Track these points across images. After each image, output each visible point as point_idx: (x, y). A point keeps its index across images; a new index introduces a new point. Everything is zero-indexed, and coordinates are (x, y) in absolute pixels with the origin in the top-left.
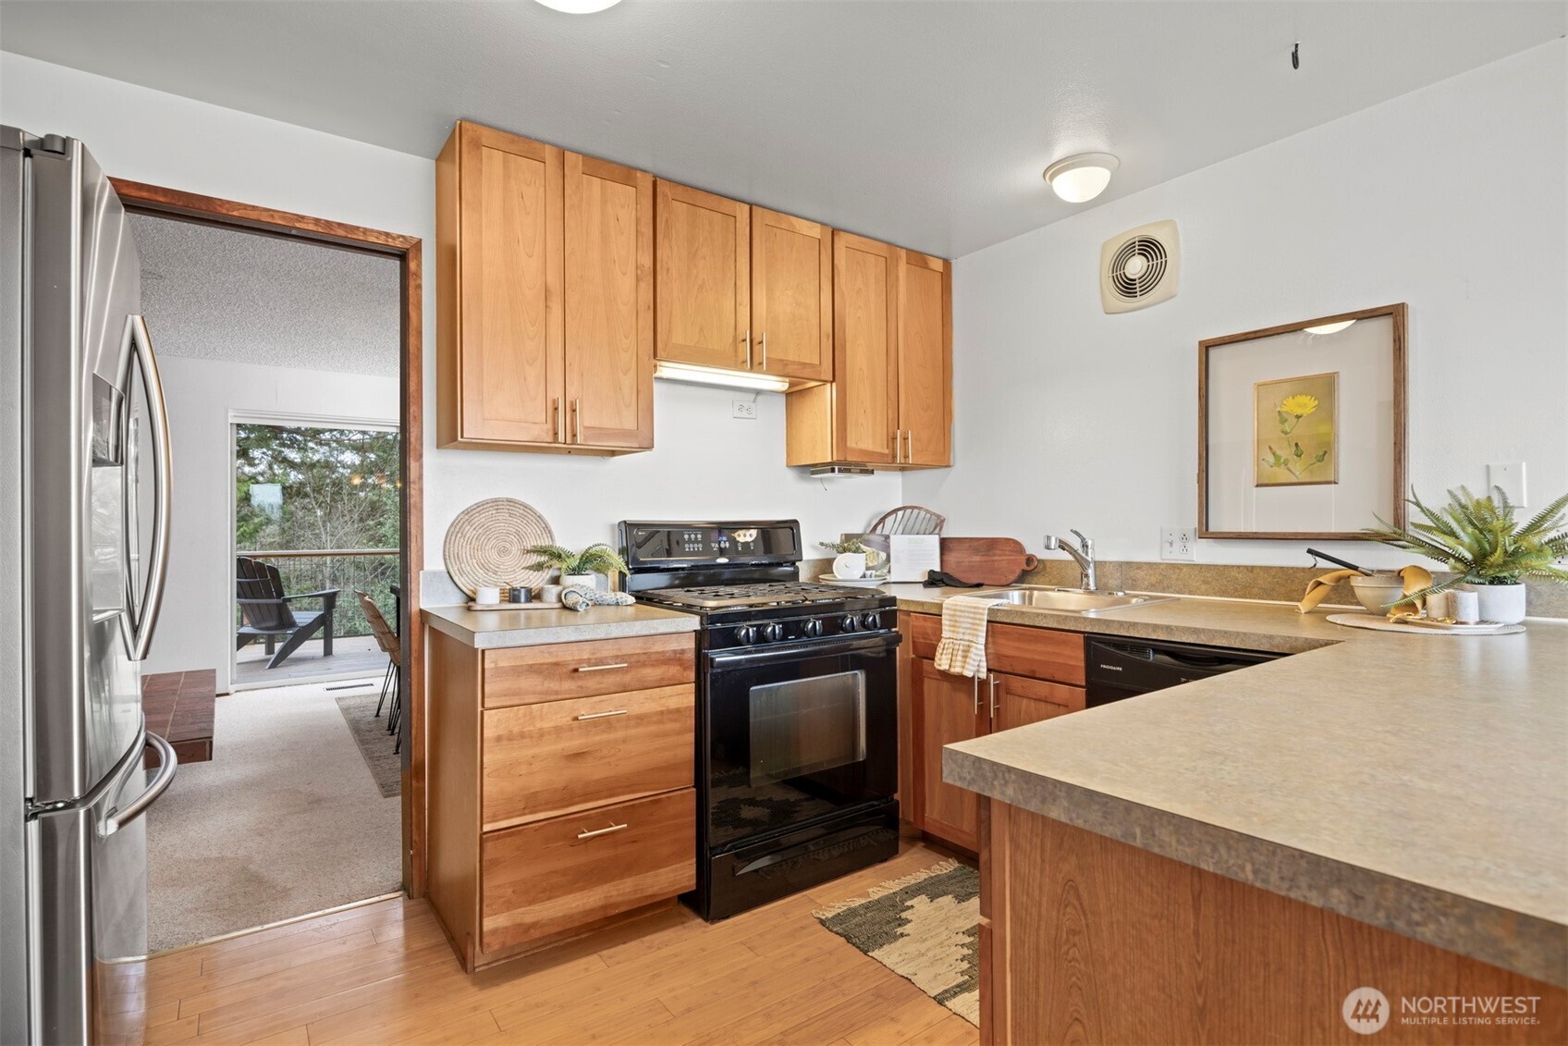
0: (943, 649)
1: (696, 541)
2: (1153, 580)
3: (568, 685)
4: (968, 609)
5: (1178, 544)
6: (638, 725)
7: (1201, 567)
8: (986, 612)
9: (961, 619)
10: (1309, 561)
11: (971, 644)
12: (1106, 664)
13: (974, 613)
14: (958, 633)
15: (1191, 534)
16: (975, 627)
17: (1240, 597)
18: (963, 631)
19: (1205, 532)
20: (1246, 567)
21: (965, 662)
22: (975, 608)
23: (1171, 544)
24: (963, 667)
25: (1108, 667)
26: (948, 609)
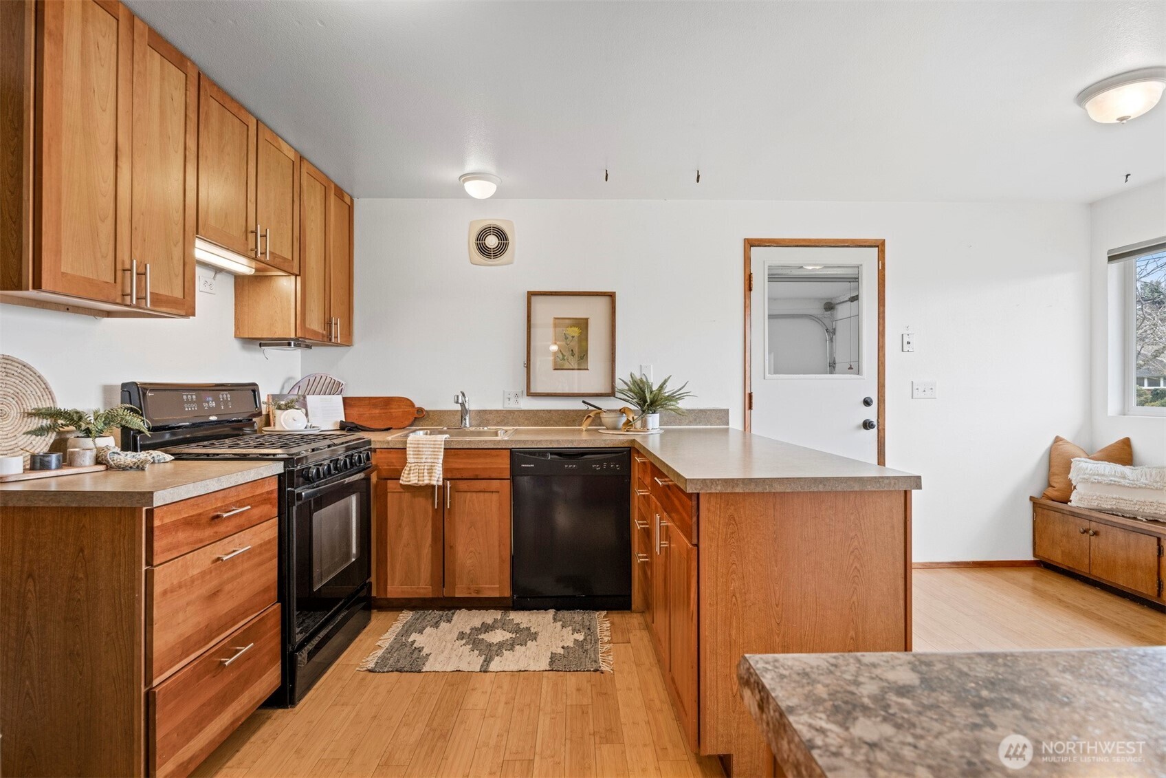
0: (410, 470)
1: (192, 402)
2: (499, 420)
3: (208, 532)
4: (429, 442)
5: (513, 400)
6: (249, 558)
7: (525, 411)
8: (443, 443)
9: (424, 449)
10: (584, 407)
11: (433, 464)
12: (525, 464)
13: (434, 444)
14: (422, 458)
15: (520, 394)
16: (435, 453)
17: (544, 426)
18: (426, 456)
19: (530, 394)
20: (547, 410)
21: (431, 476)
22: (435, 441)
23: (509, 399)
24: (430, 480)
25: (526, 466)
26: (411, 444)
